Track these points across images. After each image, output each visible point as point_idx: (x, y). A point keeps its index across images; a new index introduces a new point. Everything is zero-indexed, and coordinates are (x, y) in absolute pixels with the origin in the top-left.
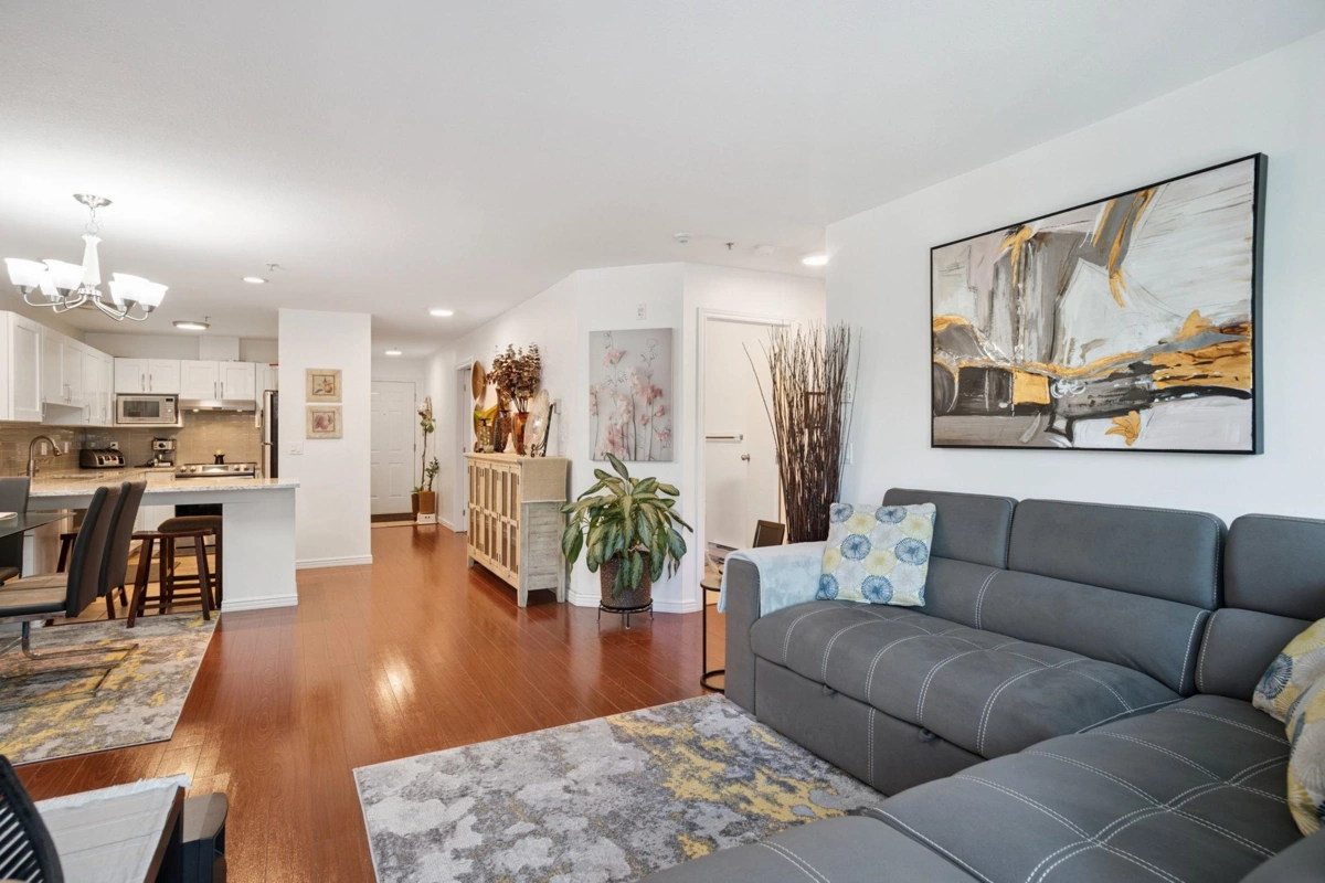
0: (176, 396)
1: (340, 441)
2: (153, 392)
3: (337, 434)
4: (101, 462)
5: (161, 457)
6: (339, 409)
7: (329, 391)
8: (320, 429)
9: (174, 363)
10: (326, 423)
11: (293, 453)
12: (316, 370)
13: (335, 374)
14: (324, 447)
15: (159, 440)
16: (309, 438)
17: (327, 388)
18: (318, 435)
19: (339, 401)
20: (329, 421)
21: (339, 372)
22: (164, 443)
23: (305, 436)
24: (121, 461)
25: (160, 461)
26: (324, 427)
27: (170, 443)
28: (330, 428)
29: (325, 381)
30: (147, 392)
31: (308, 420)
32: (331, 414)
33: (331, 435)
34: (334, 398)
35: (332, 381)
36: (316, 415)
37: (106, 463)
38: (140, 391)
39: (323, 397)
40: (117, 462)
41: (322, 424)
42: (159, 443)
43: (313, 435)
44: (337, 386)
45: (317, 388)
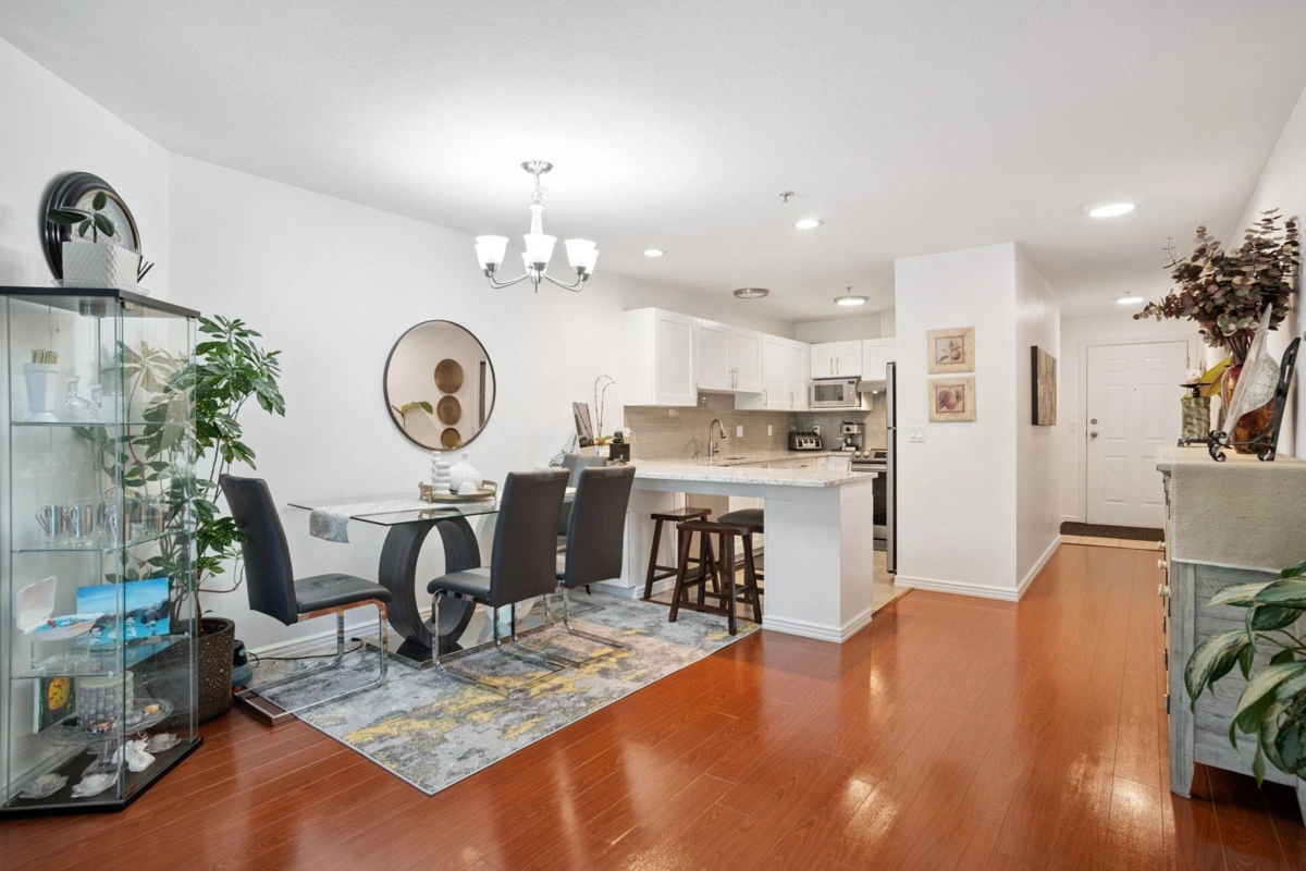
0: (859, 378)
1: (973, 425)
2: (840, 375)
3: (967, 415)
4: (801, 444)
5: (849, 441)
6: (971, 382)
7: (957, 358)
8: (945, 409)
9: (856, 344)
10: (953, 400)
11: (913, 440)
12: (938, 331)
13: (965, 334)
14: (951, 432)
15: (846, 423)
16: (932, 421)
17: (955, 354)
18: (942, 417)
19: (971, 370)
20: (957, 397)
21: (970, 330)
22: (850, 427)
23: (927, 419)
24: (817, 444)
25: (848, 445)
26: (950, 407)
27: (856, 427)
28: (958, 407)
29: (951, 345)
30: (835, 375)
31: (930, 398)
32: (960, 389)
33: (959, 416)
34: (964, 366)
35: (960, 344)
36: (940, 390)
37: (805, 446)
38: (829, 376)
39: (949, 367)
40: (813, 446)
41: (948, 402)
42: (846, 426)
43: (937, 416)
44: (967, 350)
45: (941, 354)
